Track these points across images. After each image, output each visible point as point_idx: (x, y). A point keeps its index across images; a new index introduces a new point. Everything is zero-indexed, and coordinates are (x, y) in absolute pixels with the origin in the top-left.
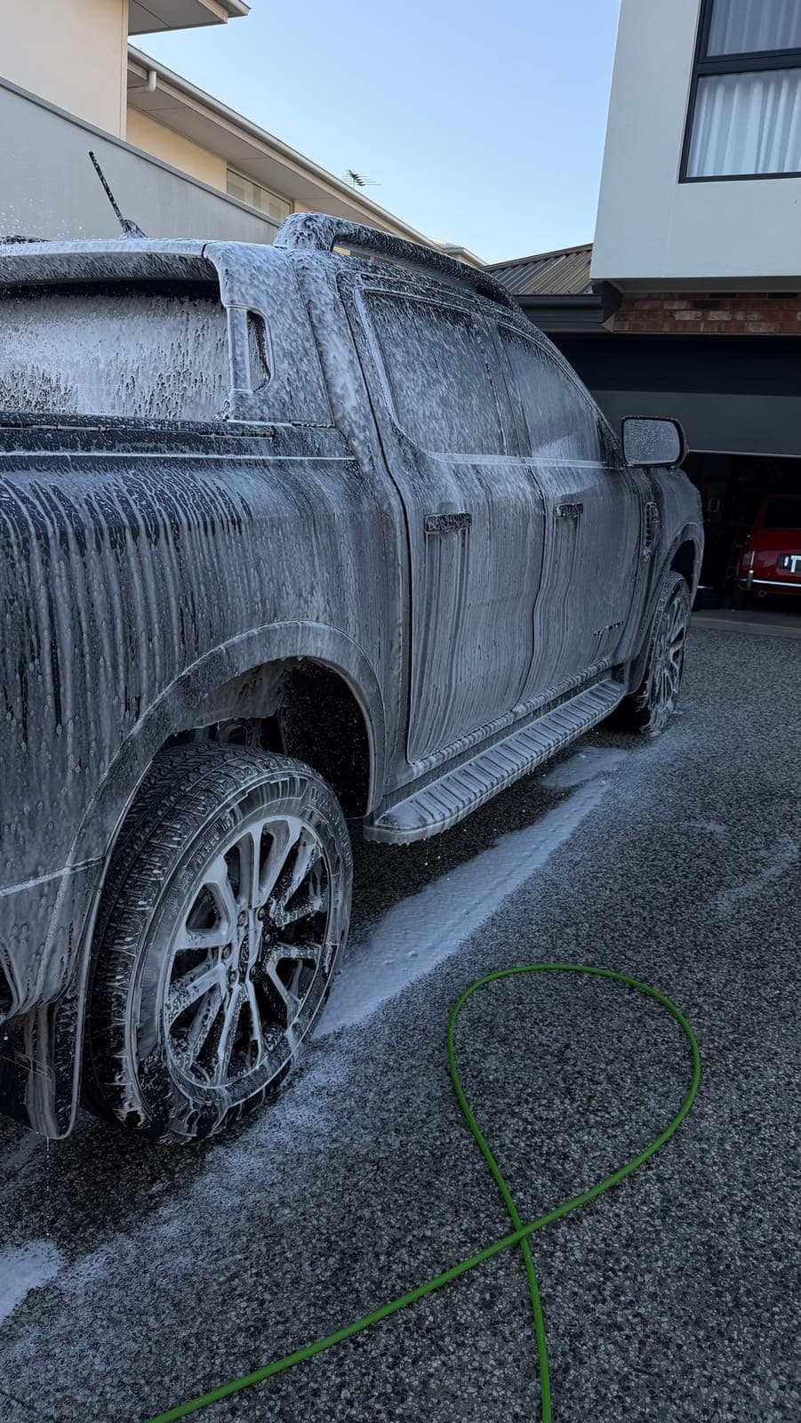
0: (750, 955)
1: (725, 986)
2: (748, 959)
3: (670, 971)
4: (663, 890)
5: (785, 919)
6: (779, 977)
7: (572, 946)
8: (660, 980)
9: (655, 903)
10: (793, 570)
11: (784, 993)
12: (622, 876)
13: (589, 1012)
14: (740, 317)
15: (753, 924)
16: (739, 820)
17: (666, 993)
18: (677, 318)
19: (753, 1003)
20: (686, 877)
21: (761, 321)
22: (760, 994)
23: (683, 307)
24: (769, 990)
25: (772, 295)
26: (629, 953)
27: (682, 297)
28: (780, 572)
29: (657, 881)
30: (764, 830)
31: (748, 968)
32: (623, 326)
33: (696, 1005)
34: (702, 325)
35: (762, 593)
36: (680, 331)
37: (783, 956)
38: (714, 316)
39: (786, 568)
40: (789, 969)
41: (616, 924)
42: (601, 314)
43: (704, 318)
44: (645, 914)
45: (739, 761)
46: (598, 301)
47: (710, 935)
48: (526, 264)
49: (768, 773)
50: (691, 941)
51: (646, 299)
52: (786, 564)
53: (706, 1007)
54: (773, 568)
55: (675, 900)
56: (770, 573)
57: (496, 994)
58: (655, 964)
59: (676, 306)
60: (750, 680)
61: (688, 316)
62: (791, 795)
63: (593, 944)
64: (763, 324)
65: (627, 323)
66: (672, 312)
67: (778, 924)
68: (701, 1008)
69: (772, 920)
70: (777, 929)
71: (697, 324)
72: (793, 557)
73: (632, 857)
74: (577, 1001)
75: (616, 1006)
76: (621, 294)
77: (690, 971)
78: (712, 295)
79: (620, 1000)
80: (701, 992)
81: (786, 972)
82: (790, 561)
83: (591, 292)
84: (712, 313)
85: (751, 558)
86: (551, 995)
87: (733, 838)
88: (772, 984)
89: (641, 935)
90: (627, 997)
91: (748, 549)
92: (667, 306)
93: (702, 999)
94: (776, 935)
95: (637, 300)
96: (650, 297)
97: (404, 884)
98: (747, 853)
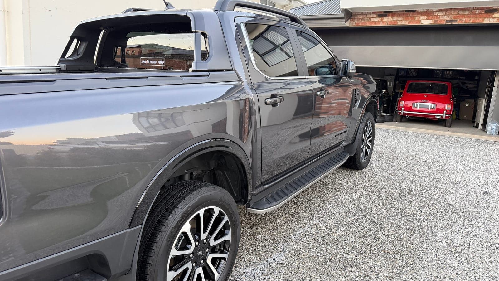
0: (391, 256)
1: (380, 268)
2: (390, 258)
3: (360, 262)
4: (360, 230)
5: (405, 242)
6: (401, 265)
7: (324, 252)
8: (356, 266)
9: (357, 236)
10: (418, 108)
11: (402, 271)
12: (345, 225)
13: (328, 278)
14: (395, 19)
15: (392, 244)
16: (391, 204)
17: (358, 270)
18: (372, 20)
19: (390, 275)
20: (369, 226)
21: (403, 20)
22: (393, 272)
23: (374, 16)
24: (397, 270)
25: (406, 11)
26: (345, 255)
27: (374, 13)
28: (413, 108)
29: (358, 227)
30: (400, 208)
31: (389, 261)
32: (353, 24)
33: (368, 276)
34: (381, 22)
35: (407, 116)
36: (373, 25)
37: (403, 257)
38: (385, 19)
39: (416, 107)
40: (405, 262)
41: (341, 243)
42: (344, 20)
43: (382, 20)
44: (353, 240)
45: (393, 180)
46: (343, 16)
47: (376, 248)
48: (318, 4)
49: (403, 185)
50: (369, 251)
51: (361, 14)
52: (415, 106)
53: (372, 276)
54: (411, 107)
55: (364, 234)
56: (410, 109)
57: (295, 270)
58: (354, 259)
59: (372, 16)
60: (400, 149)
61: (377, 19)
62: (411, 194)
63: (332, 251)
64: (403, 21)
65: (354, 23)
66: (370, 19)
67: (402, 244)
68: (370, 276)
69: (400, 242)
70: (402, 246)
71: (379, 22)
72: (418, 103)
73: (349, 218)
74: (324, 273)
75: (338, 276)
76: (352, 13)
77: (367, 262)
78: (385, 12)
79: (340, 273)
80: (371, 271)
81: (404, 263)
82: (417, 105)
83: (341, 13)
84: (384, 18)
85: (402, 104)
86: (315, 271)
87: (388, 210)
88: (398, 268)
89: (350, 248)
90: (343, 272)
91: (401, 100)
92: (369, 16)
93: (371, 273)
94: (401, 248)
95: (357, 15)
96: (362, 14)
97: (265, 227)
98: (393, 216)
